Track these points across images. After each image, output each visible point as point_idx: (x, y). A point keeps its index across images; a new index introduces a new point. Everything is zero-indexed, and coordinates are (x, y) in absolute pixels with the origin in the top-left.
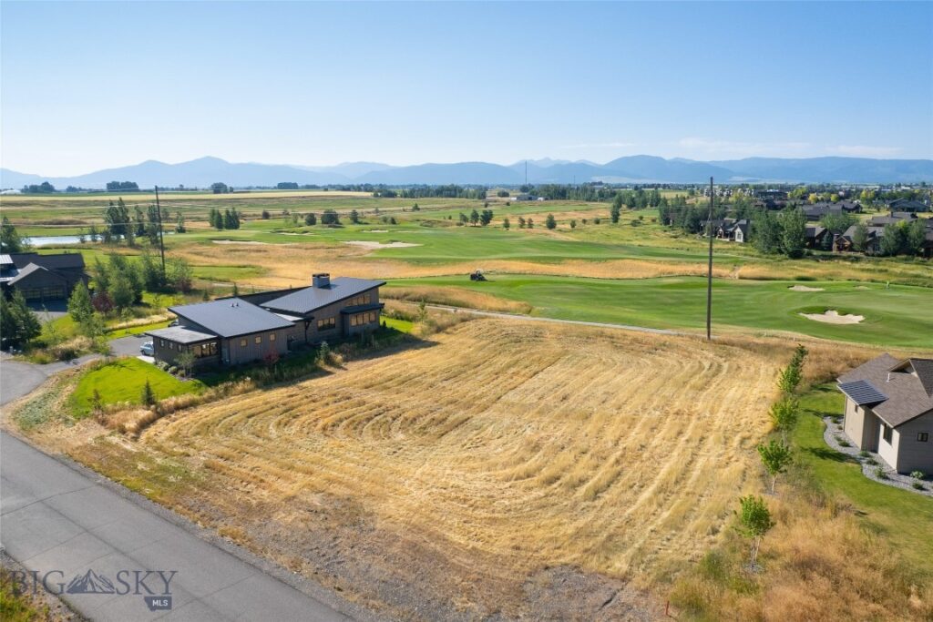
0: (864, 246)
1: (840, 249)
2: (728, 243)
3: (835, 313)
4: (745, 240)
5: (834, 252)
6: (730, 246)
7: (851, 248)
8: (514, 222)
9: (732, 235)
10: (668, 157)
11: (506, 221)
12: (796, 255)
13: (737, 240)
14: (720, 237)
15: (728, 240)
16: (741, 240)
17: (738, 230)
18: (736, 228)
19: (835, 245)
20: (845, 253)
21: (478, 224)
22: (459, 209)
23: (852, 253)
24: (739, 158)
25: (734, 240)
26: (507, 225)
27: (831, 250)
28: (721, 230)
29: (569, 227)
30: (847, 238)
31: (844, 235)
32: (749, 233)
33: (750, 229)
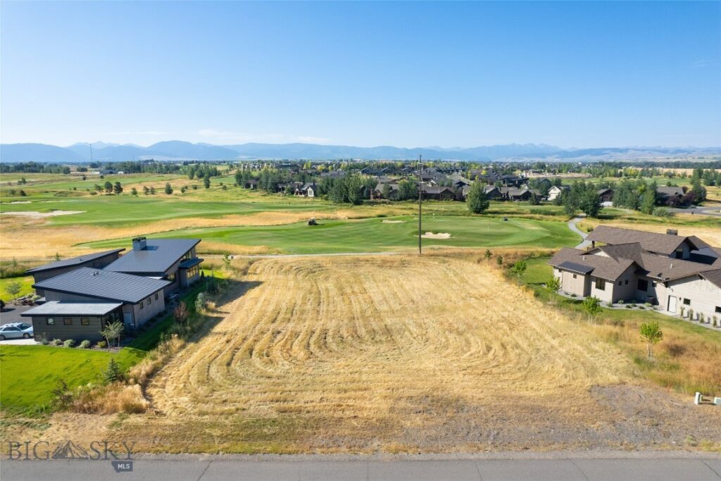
0: (389, 196)
1: (374, 198)
2: (303, 198)
3: (431, 233)
4: (316, 195)
5: (372, 200)
6: (305, 200)
7: (382, 197)
8: (140, 189)
9: (305, 192)
10: (194, 142)
11: (134, 189)
12: (358, 203)
13: (309, 196)
14: (297, 194)
15: (303, 196)
16: (313, 195)
17: (310, 189)
18: (308, 188)
19: (372, 196)
20: (378, 200)
21: (113, 193)
22: (93, 180)
23: (382, 200)
24: (242, 143)
25: (307, 196)
26: (135, 193)
27: (369, 198)
28: (297, 190)
29: (181, 192)
30: (378, 191)
31: (376, 189)
32: (318, 191)
33: (318, 188)
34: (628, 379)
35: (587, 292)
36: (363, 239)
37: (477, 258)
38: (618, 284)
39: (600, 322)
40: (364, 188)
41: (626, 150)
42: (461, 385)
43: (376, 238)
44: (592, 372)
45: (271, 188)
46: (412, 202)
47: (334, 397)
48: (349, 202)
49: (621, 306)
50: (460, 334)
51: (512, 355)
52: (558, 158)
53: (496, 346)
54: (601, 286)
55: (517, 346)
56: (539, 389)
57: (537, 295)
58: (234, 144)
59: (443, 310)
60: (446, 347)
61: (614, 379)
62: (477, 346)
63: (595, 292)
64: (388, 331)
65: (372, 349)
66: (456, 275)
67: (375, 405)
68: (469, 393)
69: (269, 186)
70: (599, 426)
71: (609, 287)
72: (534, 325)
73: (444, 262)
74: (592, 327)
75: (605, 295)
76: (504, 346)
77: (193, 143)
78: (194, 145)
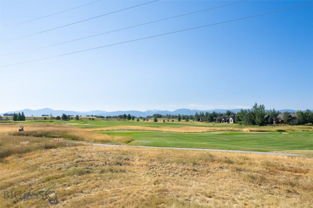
0: (289, 121)
1: (276, 123)
2: (226, 124)
4: (234, 122)
7: (282, 122)
9: (228, 121)
13: (230, 123)
14: (223, 122)
16: (233, 122)
17: (231, 119)
19: (274, 122)
28: (223, 119)
29: (163, 122)
30: (280, 118)
31: (278, 117)
33: (236, 117)
36: (256, 144)
40: (269, 117)
43: (271, 143)
45: (209, 119)
48: (256, 124)
69: (208, 119)
78: (192, 110)
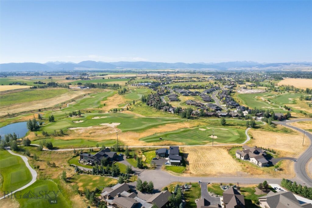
3: (212, 136)
12: (189, 118)
16: (173, 113)
17: (172, 111)
25: (171, 113)
28: (168, 110)
31: (193, 113)
32: (175, 112)
34: (241, 171)
35: (240, 158)
37: (223, 148)
38: (244, 157)
39: (240, 163)
41: (289, 64)
42: (223, 171)
44: (237, 170)
45: (158, 108)
46: (204, 118)
47: (210, 172)
48: (186, 118)
49: (245, 160)
50: (222, 164)
51: (228, 167)
52: (257, 68)
53: (226, 166)
54: (242, 157)
55: (229, 166)
56: (231, 172)
57: (233, 157)
58: (114, 62)
59: (219, 160)
60: (220, 166)
61: (239, 171)
62: (224, 166)
63: (241, 157)
64: (212, 164)
65: (211, 166)
66: (220, 152)
67: (214, 173)
68: (224, 172)
70: (236, 175)
71: (243, 157)
72: (231, 163)
73: (218, 149)
74: (239, 164)
75: (243, 158)
76: (227, 166)
77: (97, 61)
